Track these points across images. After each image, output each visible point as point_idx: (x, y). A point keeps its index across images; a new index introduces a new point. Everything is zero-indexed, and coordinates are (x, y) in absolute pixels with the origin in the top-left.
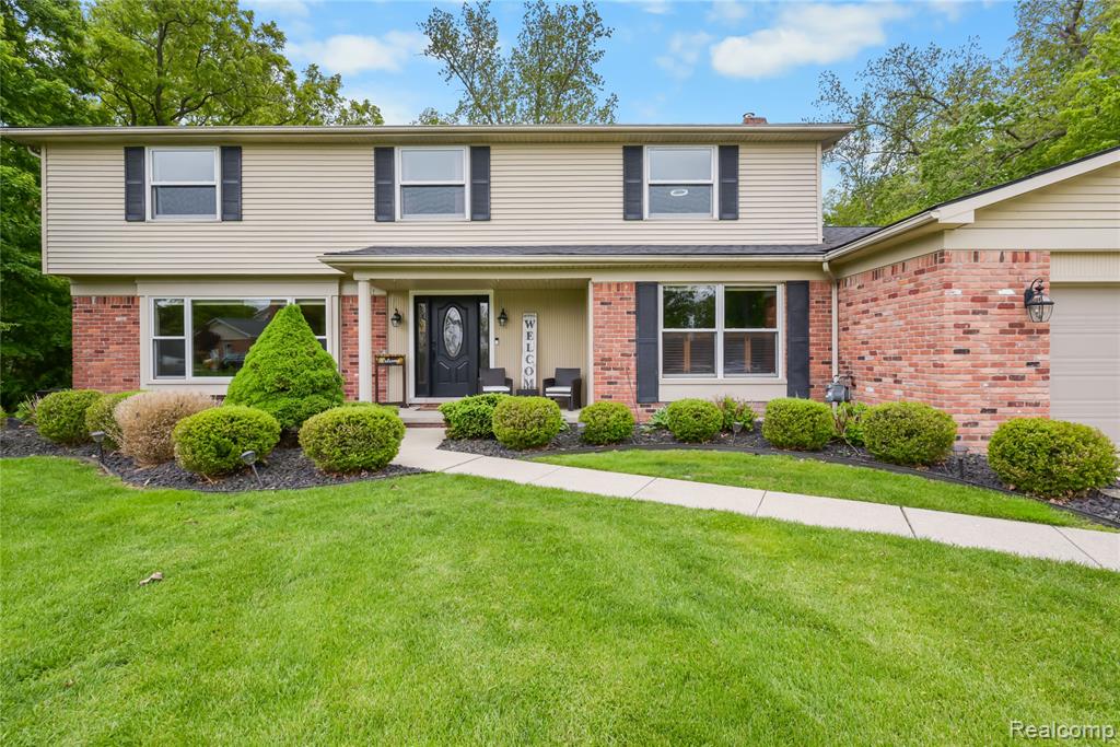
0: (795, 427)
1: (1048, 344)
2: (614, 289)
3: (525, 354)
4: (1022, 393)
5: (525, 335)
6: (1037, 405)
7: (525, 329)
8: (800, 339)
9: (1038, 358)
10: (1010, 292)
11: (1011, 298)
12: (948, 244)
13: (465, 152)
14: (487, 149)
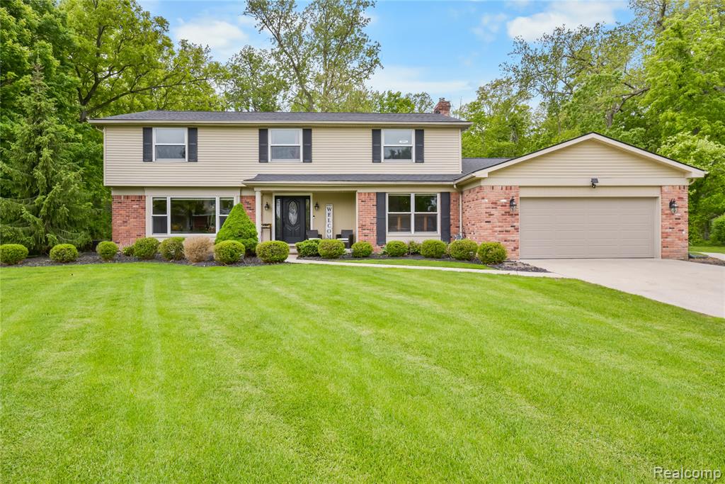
0: (430, 250)
1: (518, 219)
2: (367, 195)
3: (327, 223)
4: (509, 237)
5: (327, 215)
6: (514, 241)
7: (327, 212)
8: (447, 217)
9: (515, 224)
10: (505, 201)
11: (505, 203)
12: (482, 183)
13: (300, 132)
14: (311, 130)
